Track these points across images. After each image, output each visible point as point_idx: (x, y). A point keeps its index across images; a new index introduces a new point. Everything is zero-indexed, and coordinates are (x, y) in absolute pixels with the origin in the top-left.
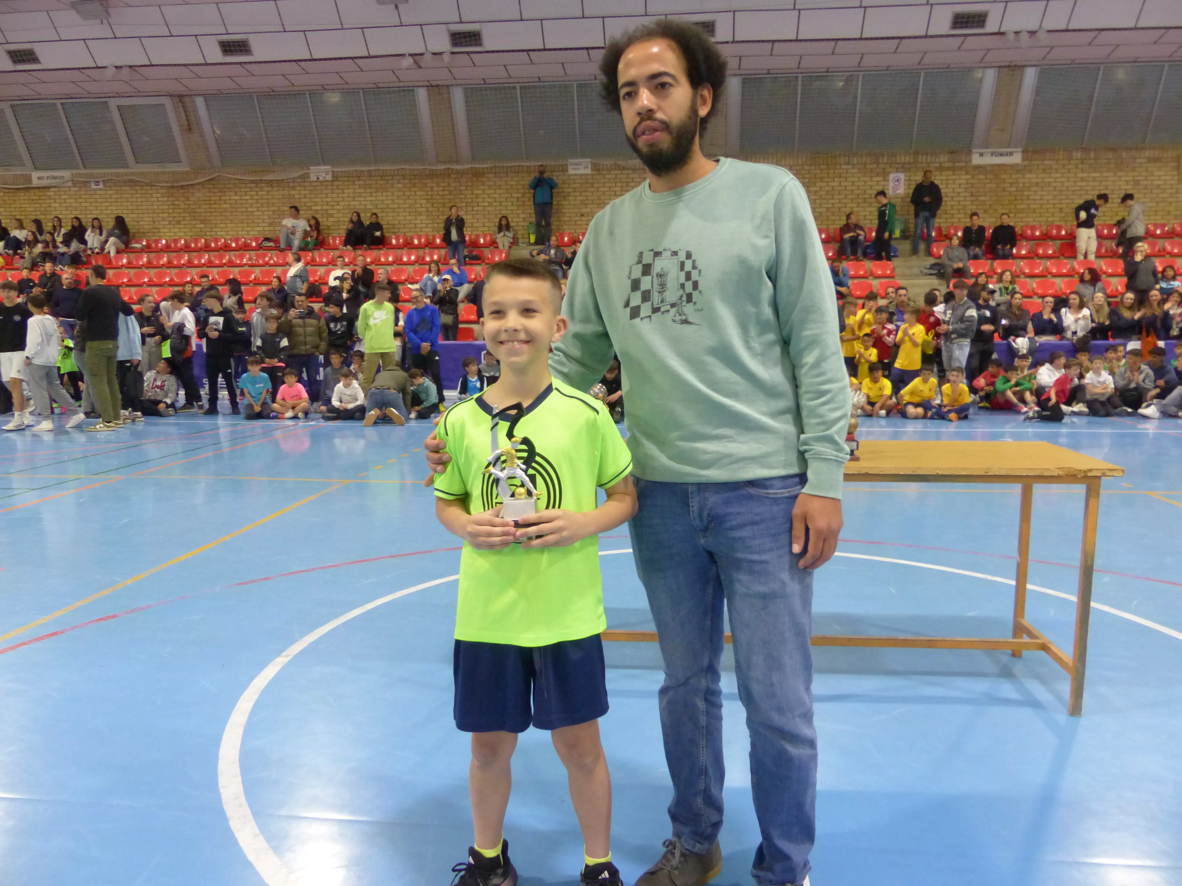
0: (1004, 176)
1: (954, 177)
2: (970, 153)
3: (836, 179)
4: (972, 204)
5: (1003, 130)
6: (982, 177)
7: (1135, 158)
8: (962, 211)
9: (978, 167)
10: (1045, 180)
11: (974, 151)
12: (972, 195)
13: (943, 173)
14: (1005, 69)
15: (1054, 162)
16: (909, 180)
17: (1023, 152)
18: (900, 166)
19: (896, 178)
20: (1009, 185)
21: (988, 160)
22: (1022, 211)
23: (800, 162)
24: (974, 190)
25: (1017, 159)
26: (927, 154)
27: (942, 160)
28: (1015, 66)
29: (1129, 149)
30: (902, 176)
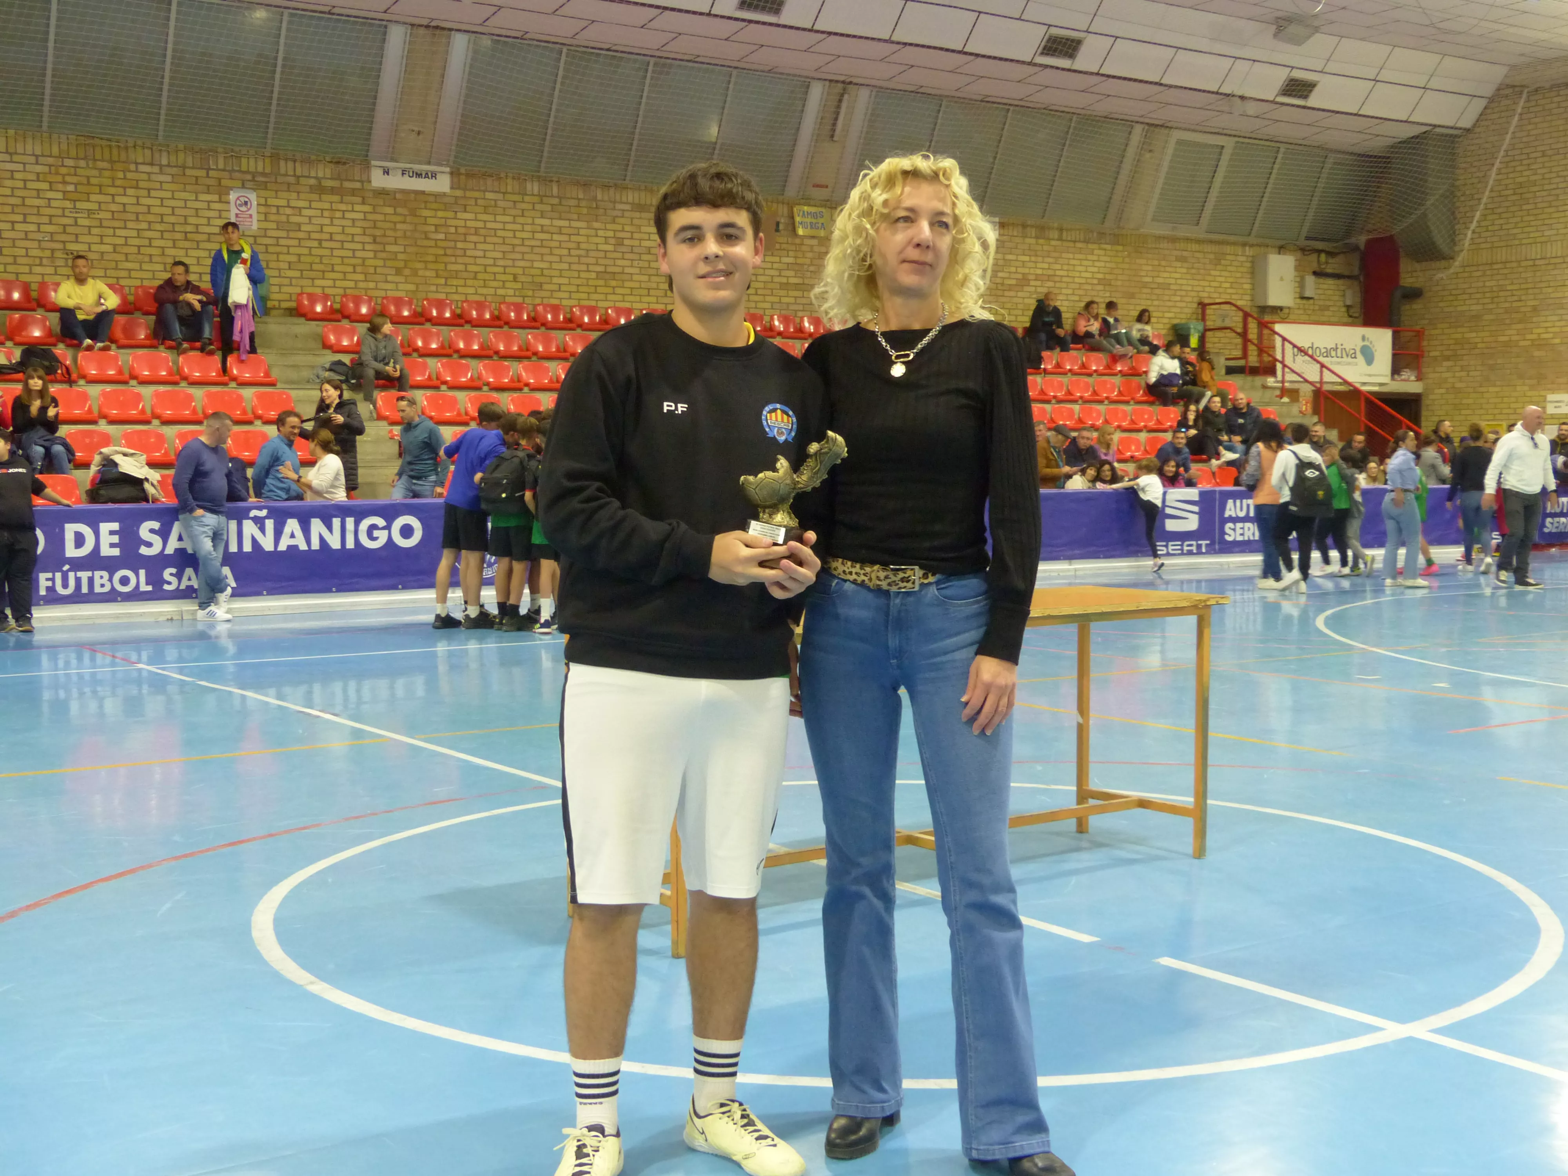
0: (426, 213)
1: (343, 207)
2: (367, 166)
3: (130, 192)
4: (375, 257)
5: (419, 133)
6: (390, 210)
7: (615, 202)
8: (359, 269)
9: (382, 193)
10: (489, 225)
11: (373, 163)
12: (375, 242)
13: (324, 197)
14: (422, 31)
15: (500, 196)
16: (266, 205)
17: (452, 173)
18: (249, 177)
19: (243, 199)
20: (433, 228)
21: (396, 182)
22: (456, 275)
23: (55, 151)
24: (378, 233)
25: (442, 184)
26: (295, 161)
27: (320, 175)
28: (437, 27)
29: (606, 187)
30: (253, 197)
